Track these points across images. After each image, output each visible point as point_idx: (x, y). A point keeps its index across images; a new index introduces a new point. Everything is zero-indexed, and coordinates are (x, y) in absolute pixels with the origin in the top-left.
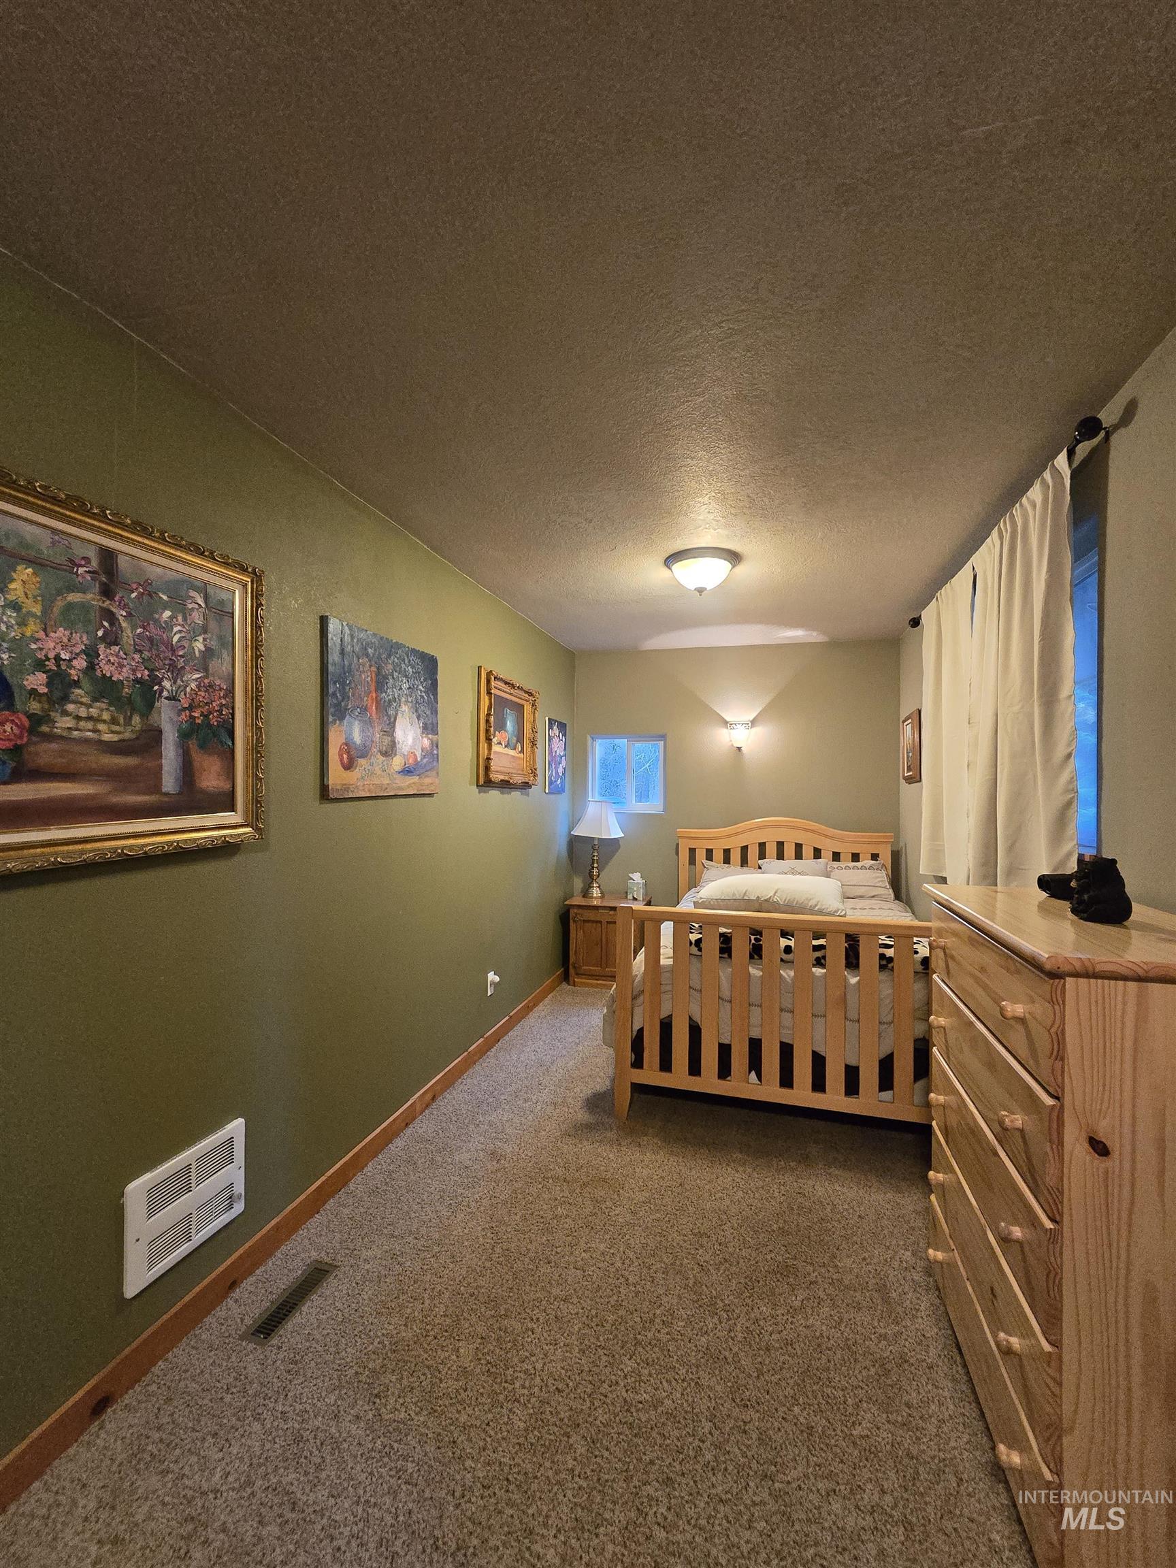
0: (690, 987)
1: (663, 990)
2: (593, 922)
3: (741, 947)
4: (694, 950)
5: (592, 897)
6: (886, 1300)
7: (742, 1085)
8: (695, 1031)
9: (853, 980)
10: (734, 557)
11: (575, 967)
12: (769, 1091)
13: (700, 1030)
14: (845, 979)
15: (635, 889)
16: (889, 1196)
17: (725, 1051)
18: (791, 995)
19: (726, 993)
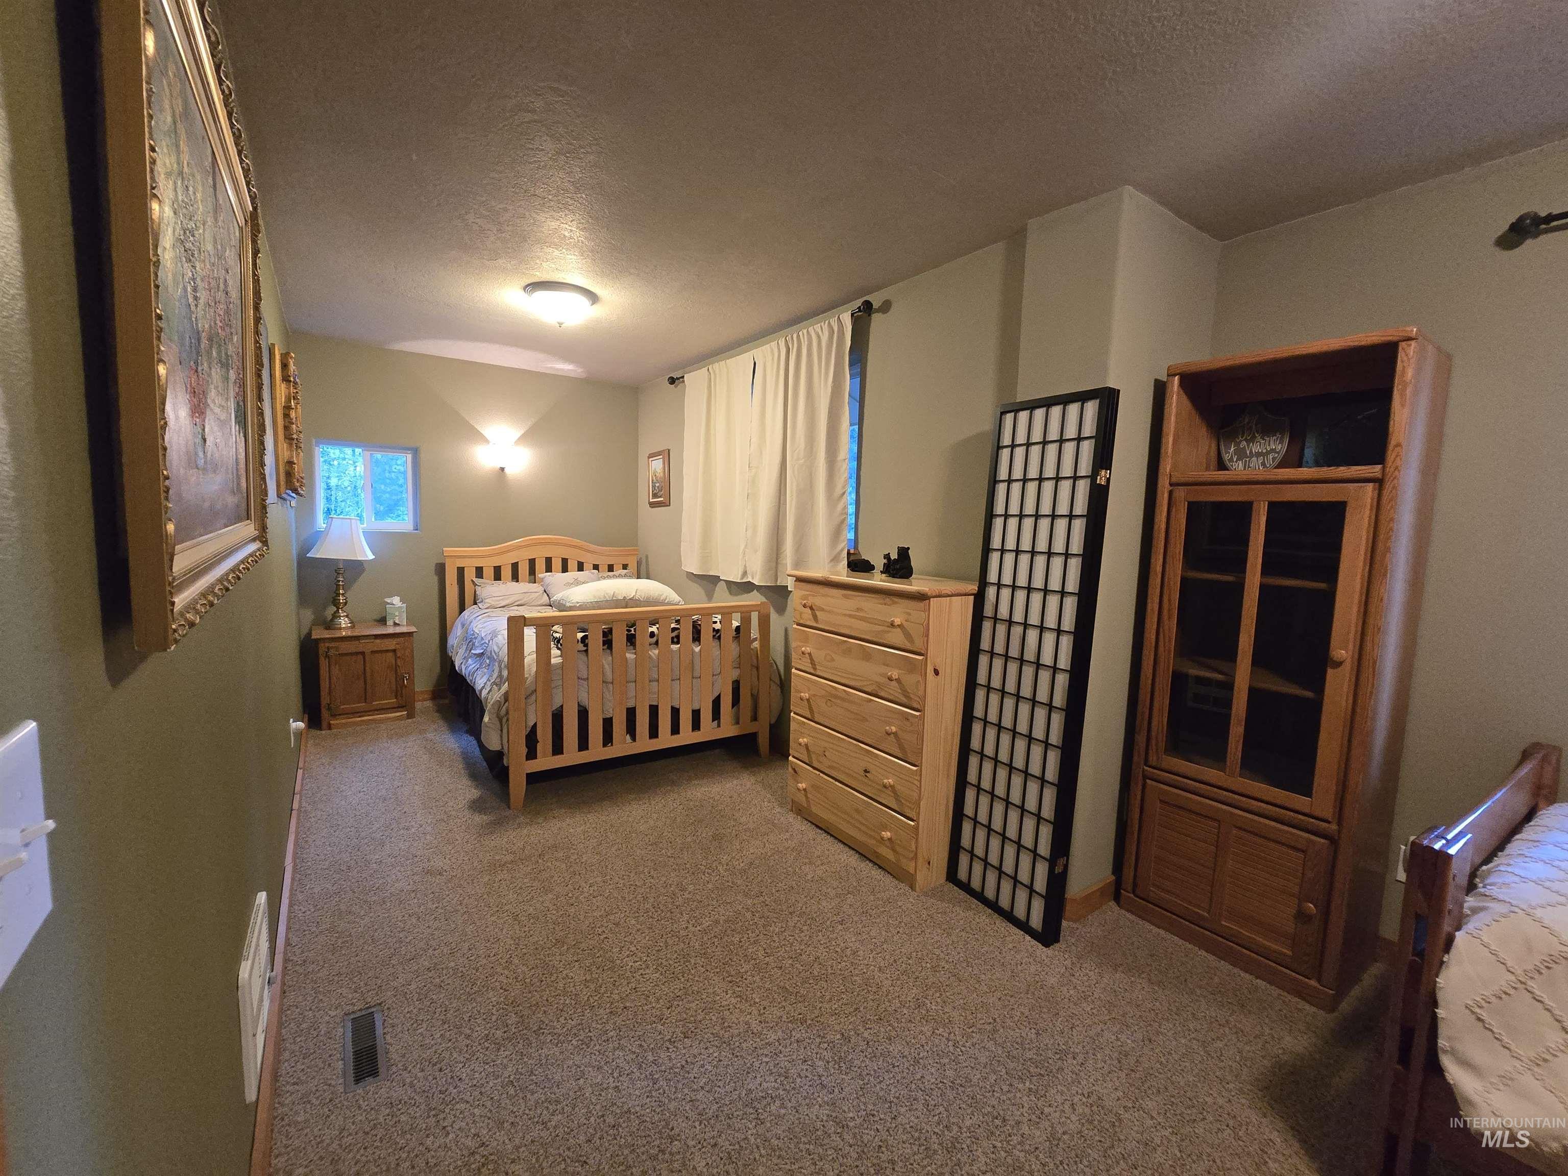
0: (579, 678)
1: (553, 686)
2: (351, 654)
3: (619, 638)
4: (581, 647)
5: (340, 629)
6: (774, 825)
7: (622, 747)
8: (583, 714)
9: (697, 649)
10: (593, 297)
11: (329, 709)
12: (644, 744)
13: (588, 712)
14: (693, 649)
15: (397, 614)
16: (735, 782)
17: (608, 724)
18: (656, 669)
19: (609, 677)
